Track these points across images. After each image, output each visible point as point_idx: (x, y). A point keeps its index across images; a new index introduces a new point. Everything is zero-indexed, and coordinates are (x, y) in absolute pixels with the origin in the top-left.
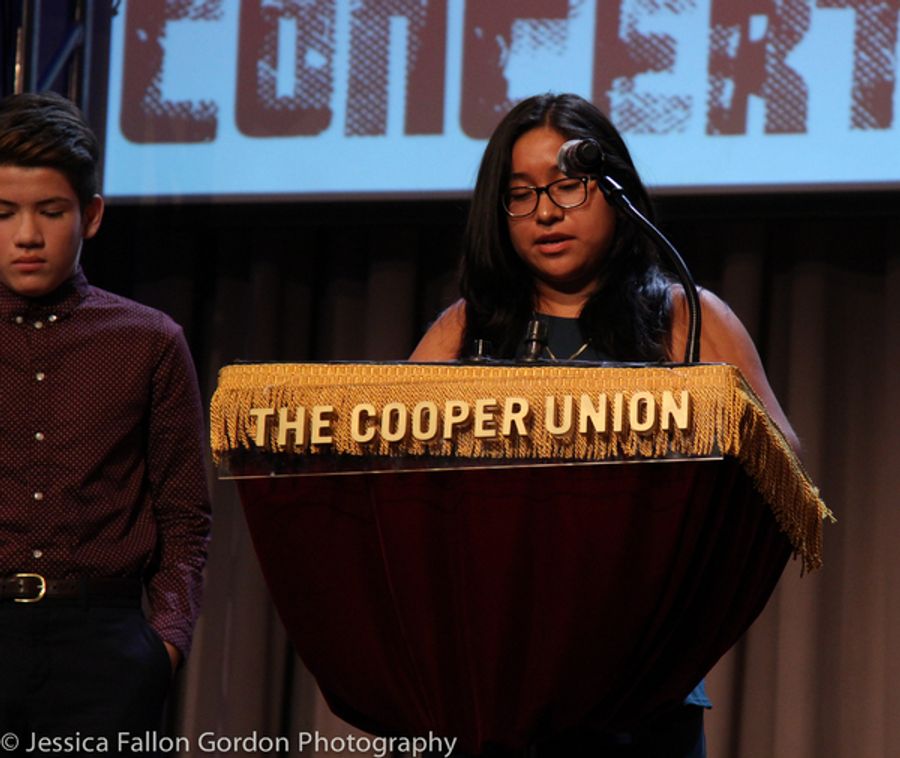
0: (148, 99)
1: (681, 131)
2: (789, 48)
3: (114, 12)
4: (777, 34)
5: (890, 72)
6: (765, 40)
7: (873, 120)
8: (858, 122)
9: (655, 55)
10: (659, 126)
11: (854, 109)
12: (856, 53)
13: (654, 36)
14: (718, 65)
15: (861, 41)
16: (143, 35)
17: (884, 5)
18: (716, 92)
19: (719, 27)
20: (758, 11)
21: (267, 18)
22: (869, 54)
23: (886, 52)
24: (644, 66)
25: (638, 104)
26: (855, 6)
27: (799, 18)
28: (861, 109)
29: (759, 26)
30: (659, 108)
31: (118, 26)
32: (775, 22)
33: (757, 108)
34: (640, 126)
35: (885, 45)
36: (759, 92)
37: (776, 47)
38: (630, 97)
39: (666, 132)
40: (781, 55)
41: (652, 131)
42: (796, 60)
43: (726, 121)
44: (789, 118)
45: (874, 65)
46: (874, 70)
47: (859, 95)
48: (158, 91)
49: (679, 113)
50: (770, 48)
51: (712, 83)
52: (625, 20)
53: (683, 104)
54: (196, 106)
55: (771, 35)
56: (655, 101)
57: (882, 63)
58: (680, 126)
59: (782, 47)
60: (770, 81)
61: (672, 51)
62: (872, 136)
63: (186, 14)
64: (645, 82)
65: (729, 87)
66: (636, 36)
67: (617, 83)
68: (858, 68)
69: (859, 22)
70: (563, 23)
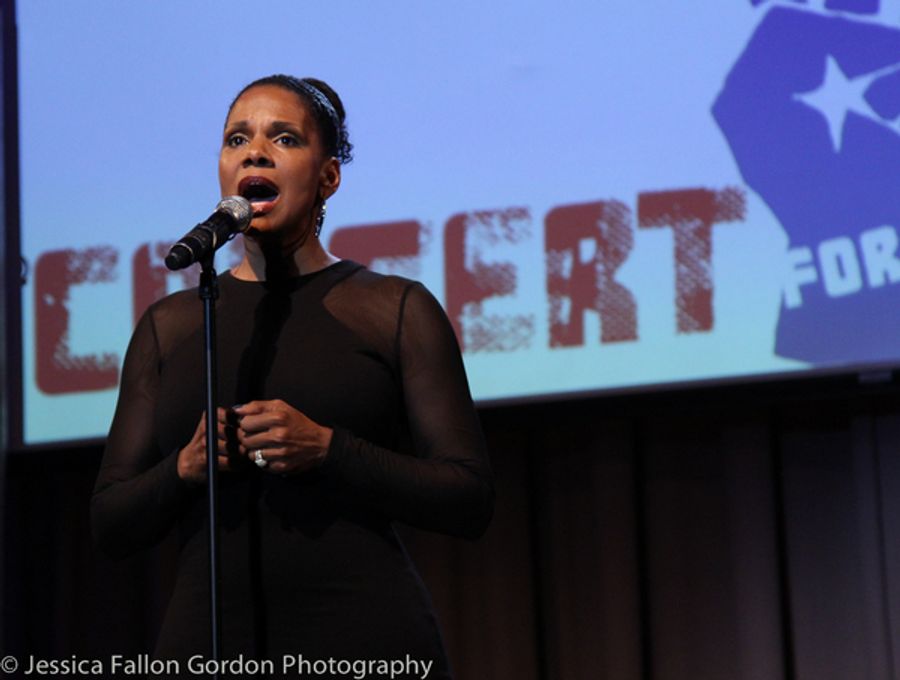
0: (58, 356)
1: (528, 346)
2: (617, 265)
3: (23, 282)
4: (605, 254)
5: (708, 281)
6: (595, 261)
7: (697, 324)
8: (683, 327)
9: (498, 282)
10: (507, 343)
11: (679, 316)
12: (677, 266)
13: (496, 265)
14: (555, 286)
15: (680, 256)
16: (50, 300)
17: (698, 223)
18: (555, 310)
19: (554, 252)
20: (587, 235)
21: (156, 276)
22: (688, 266)
23: (703, 263)
24: (489, 292)
25: (487, 326)
26: (672, 224)
27: (624, 239)
28: (685, 315)
29: (588, 249)
30: (506, 327)
31: (28, 293)
32: (602, 244)
33: (592, 321)
34: (491, 345)
35: (700, 257)
36: (592, 306)
37: (605, 265)
38: (479, 320)
39: (513, 348)
40: (609, 273)
41: (501, 348)
42: (624, 275)
43: (566, 335)
44: (621, 327)
45: (694, 276)
46: (694, 280)
47: (683, 303)
48: (66, 348)
49: (524, 331)
50: (600, 267)
51: (551, 301)
52: (470, 253)
53: (526, 322)
54: (100, 358)
55: (600, 256)
56: (502, 322)
57: (700, 273)
58: (525, 342)
59: (611, 265)
60: (602, 297)
61: (513, 277)
62: (697, 339)
63: (85, 278)
64: (492, 306)
65: (566, 305)
66: (480, 266)
67: (467, 308)
68: (680, 278)
69: (677, 239)
70: (415, 260)
